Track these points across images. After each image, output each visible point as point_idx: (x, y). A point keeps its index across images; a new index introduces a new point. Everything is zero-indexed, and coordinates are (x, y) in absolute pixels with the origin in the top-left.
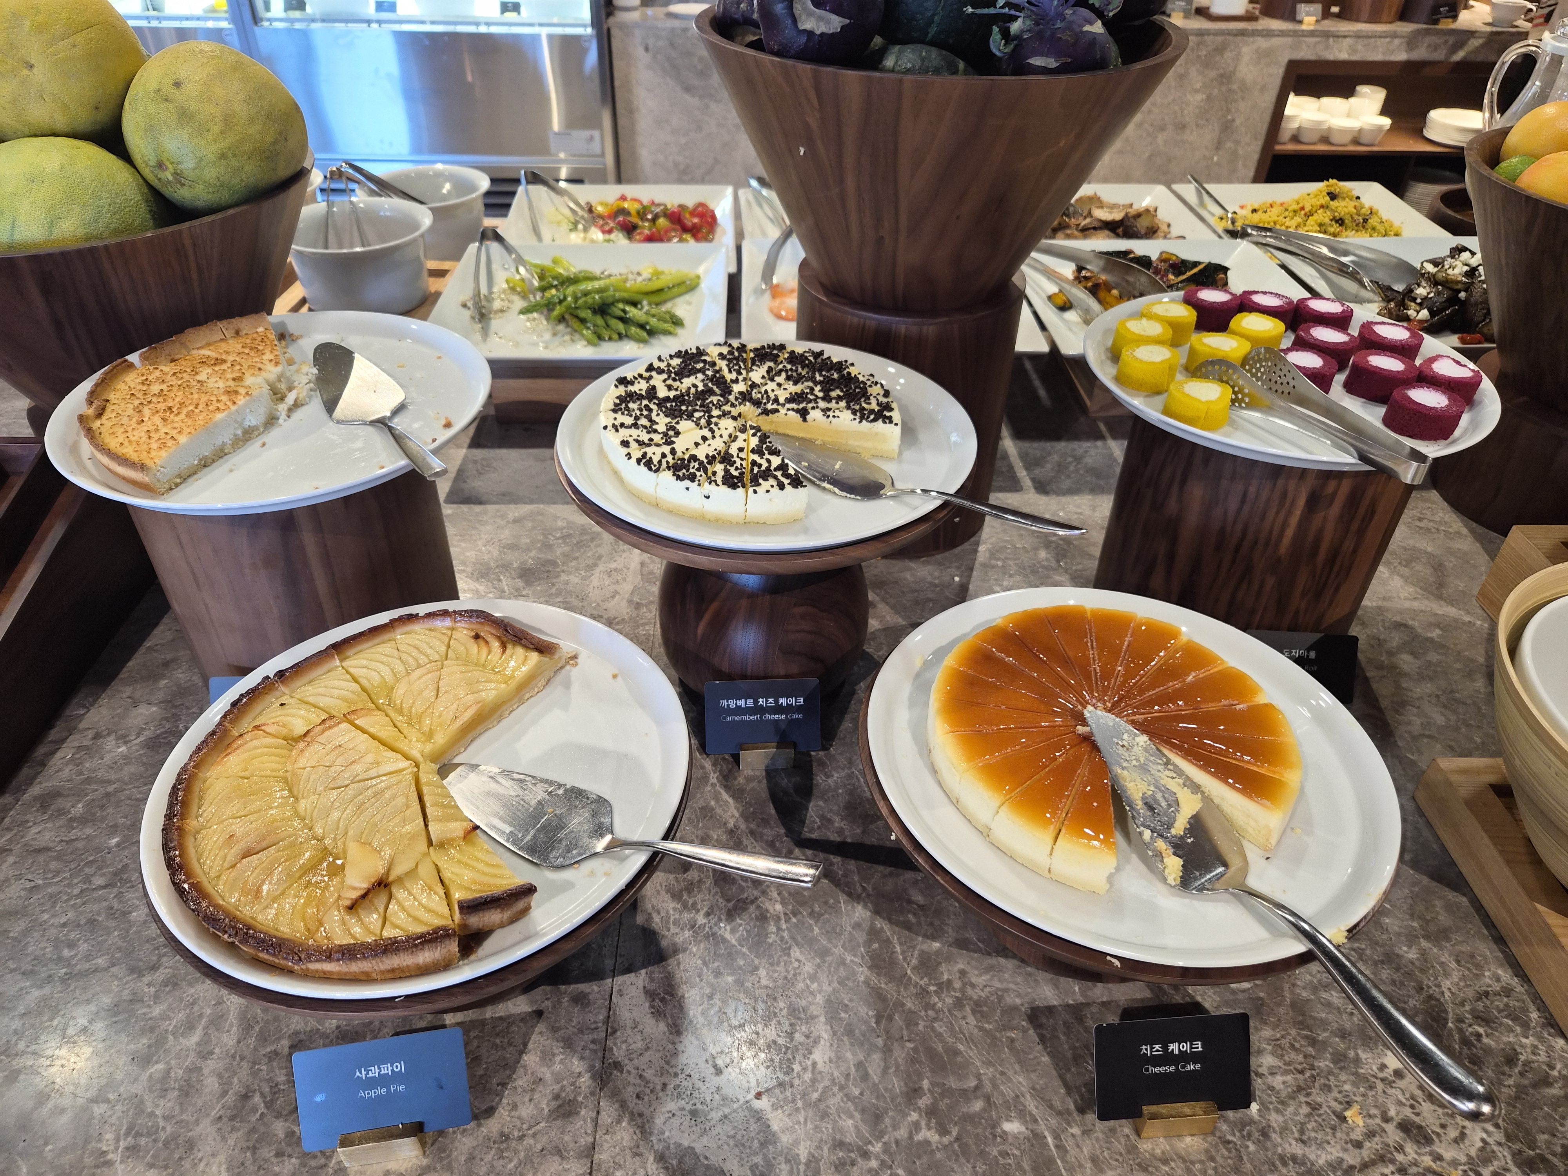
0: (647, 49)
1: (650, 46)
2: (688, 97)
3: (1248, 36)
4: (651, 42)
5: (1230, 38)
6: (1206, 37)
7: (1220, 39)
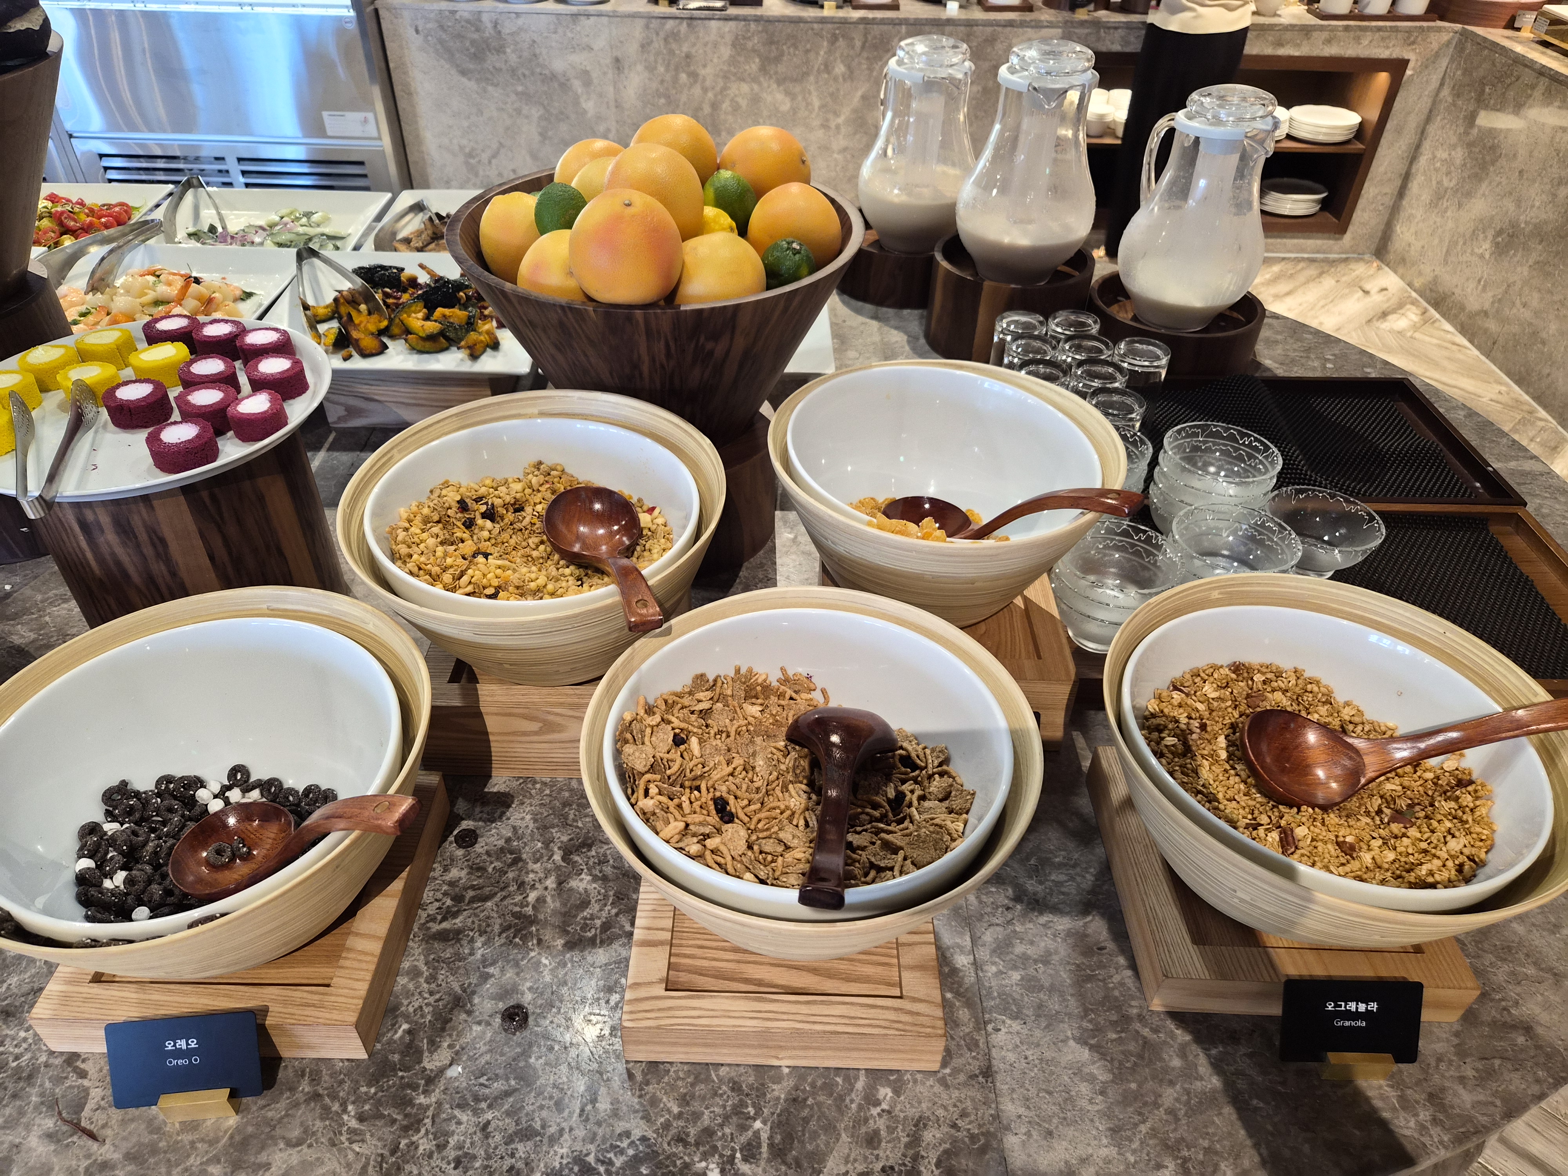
0: (417, 31)
1: (420, 29)
2: (464, 80)
3: (1017, 27)
4: (421, 24)
5: (999, 29)
6: (975, 28)
7: (989, 30)
